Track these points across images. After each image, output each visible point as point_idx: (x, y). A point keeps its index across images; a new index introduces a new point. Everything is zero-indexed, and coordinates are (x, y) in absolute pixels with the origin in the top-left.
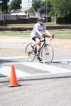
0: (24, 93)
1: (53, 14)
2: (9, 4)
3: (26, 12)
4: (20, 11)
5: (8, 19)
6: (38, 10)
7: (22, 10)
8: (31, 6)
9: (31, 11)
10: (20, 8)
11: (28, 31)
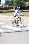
0: (2, 38)
1: (14, 6)
3: (3, 5)
6: (8, 4)
7: (1, 4)
9: (5, 5)
11: (4, 13)
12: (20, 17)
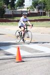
0: (27, 67)
1: (47, 10)
2: (16, 2)
3: (28, 8)
4: (23, 8)
5: (15, 13)
7: (25, 7)
8: (31, 4)
9: (31, 8)
10: (23, 5)
12: (27, 28)
